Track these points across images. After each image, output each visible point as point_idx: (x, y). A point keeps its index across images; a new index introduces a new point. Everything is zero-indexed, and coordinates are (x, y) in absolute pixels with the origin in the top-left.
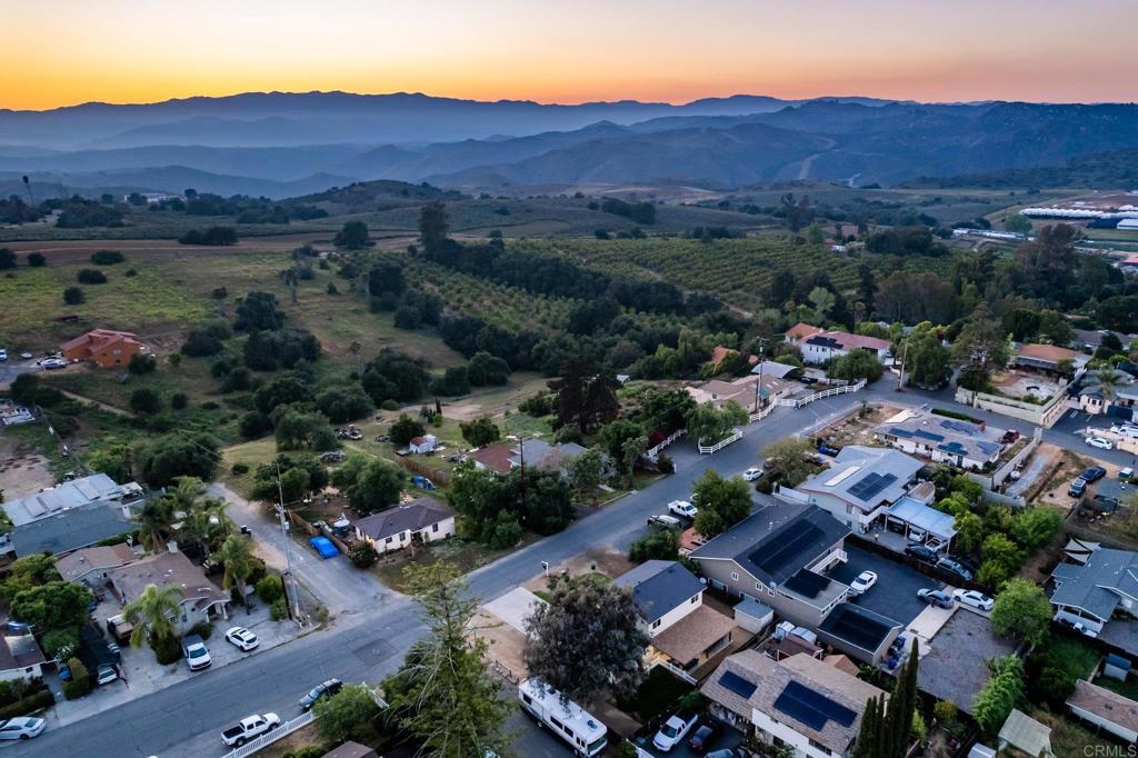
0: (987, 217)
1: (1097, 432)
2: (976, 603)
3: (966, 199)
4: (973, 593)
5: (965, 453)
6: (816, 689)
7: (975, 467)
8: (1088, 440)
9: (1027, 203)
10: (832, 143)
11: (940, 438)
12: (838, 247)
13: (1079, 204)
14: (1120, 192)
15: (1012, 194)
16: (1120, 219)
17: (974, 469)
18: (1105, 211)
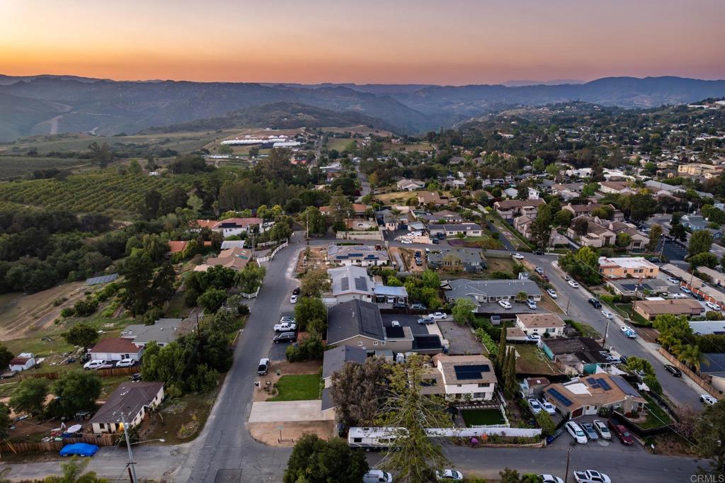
0: (206, 147)
1: (404, 237)
2: (440, 317)
3: (184, 139)
4: (437, 313)
5: (378, 258)
6: (466, 364)
7: (384, 263)
8: (402, 242)
9: (222, 138)
10: (68, 108)
11: (361, 255)
12: (153, 173)
13: (248, 136)
14: (261, 130)
15: (208, 134)
16: (273, 143)
17: (384, 264)
18: (263, 139)
